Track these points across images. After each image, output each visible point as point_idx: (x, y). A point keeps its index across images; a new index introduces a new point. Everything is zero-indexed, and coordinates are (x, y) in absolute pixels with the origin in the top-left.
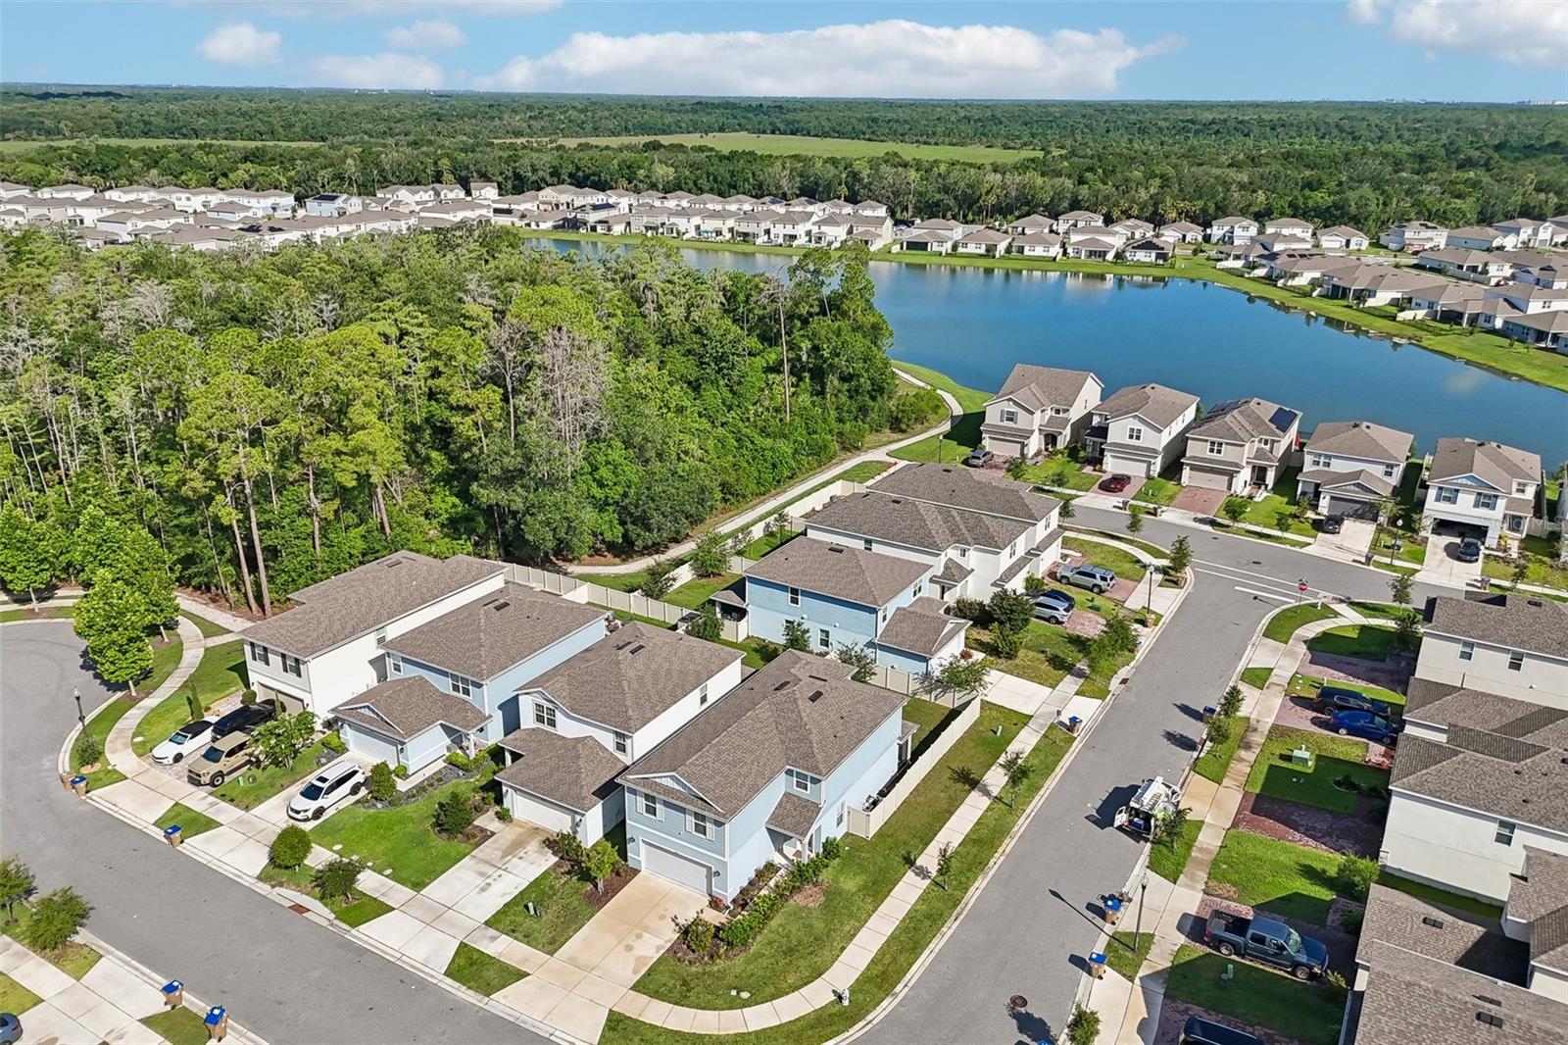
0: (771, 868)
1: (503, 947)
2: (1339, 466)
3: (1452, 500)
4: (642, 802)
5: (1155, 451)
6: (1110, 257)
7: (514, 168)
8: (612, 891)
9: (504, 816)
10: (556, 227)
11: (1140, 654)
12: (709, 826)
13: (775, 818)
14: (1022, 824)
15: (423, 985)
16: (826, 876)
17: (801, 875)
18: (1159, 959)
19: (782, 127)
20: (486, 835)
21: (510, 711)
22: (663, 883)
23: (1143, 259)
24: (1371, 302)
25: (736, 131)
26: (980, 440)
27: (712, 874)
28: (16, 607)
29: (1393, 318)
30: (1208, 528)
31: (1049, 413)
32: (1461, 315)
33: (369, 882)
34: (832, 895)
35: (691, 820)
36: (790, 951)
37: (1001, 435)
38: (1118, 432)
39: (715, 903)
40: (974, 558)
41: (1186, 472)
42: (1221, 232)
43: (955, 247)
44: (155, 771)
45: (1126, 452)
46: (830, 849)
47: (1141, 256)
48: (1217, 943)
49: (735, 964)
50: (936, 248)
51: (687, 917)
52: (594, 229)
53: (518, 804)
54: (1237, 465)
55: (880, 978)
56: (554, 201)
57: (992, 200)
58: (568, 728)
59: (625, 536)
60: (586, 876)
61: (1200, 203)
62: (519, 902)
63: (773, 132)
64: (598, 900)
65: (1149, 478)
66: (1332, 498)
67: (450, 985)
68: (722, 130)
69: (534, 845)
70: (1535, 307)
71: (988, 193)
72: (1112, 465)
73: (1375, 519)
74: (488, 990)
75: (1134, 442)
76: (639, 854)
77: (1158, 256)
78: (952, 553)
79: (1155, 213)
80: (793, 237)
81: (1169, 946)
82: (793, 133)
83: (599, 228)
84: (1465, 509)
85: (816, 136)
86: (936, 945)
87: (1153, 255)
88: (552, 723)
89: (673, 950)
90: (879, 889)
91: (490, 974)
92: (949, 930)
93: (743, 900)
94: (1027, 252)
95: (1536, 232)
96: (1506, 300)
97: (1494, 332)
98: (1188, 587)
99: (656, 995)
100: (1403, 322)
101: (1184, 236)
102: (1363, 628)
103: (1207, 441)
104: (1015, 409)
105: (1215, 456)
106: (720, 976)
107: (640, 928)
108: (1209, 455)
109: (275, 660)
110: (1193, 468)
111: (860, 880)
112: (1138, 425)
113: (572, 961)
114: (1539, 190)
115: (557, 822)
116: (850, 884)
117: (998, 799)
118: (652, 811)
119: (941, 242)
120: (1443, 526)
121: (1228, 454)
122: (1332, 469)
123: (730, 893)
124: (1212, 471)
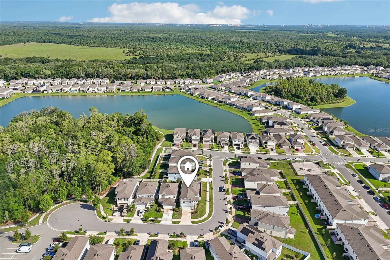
0: (195, 205)
1: (176, 220)
2: (222, 139)
3: (236, 142)
5: (198, 140)
6: (162, 90)
7: (4, 74)
9: (163, 209)
10: (32, 92)
14: (213, 194)
15: (172, 225)
16: (200, 204)
17: (198, 205)
18: (232, 202)
19: (47, 41)
20: (164, 211)
22: (186, 210)
24: (209, 99)
25: (32, 42)
26: (173, 141)
27: (191, 207)
29: (213, 102)
30: (209, 150)
31: (182, 135)
32: (222, 102)
33: (158, 219)
34: (202, 206)
35: (189, 202)
37: (176, 140)
38: (193, 137)
39: (192, 210)
41: (203, 142)
42: (177, 82)
43: (131, 90)
44: (115, 217)
45: (195, 140)
46: (199, 202)
47: (167, 90)
48: (236, 199)
49: (198, 214)
50: (127, 91)
51: (191, 212)
52: (43, 92)
53: (164, 207)
54: (210, 140)
55: (211, 211)
56: (22, 83)
58: (166, 197)
60: (177, 211)
61: (171, 74)
62: (173, 216)
63: (44, 42)
64: (181, 213)
65: (199, 143)
66: (222, 143)
67: (174, 224)
68: (28, 42)
69: (169, 211)
70: (232, 100)
71: (129, 74)
72: (193, 142)
73: (228, 145)
74: (178, 224)
75: (196, 139)
76: (183, 207)
79: (163, 76)
81: (232, 201)
82: (50, 42)
83: (45, 92)
84: (237, 143)
85: (57, 43)
86: (213, 207)
87: (169, 89)
88: (164, 197)
89: (192, 215)
90: (205, 204)
91: (177, 222)
92: (214, 205)
93: (194, 209)
94: (146, 90)
96: (228, 98)
98: (212, 160)
99: (194, 219)
100: (214, 103)
101: (171, 83)
102: (233, 162)
104: (178, 136)
105: (207, 139)
107: (187, 214)
109: (123, 200)
110: (204, 141)
112: (196, 136)
113: (183, 219)
114: (224, 67)
115: (171, 207)
116: (203, 204)
117: (209, 192)
118: (184, 202)
119: (128, 89)
120: (235, 145)
122: (221, 139)
124: (207, 141)
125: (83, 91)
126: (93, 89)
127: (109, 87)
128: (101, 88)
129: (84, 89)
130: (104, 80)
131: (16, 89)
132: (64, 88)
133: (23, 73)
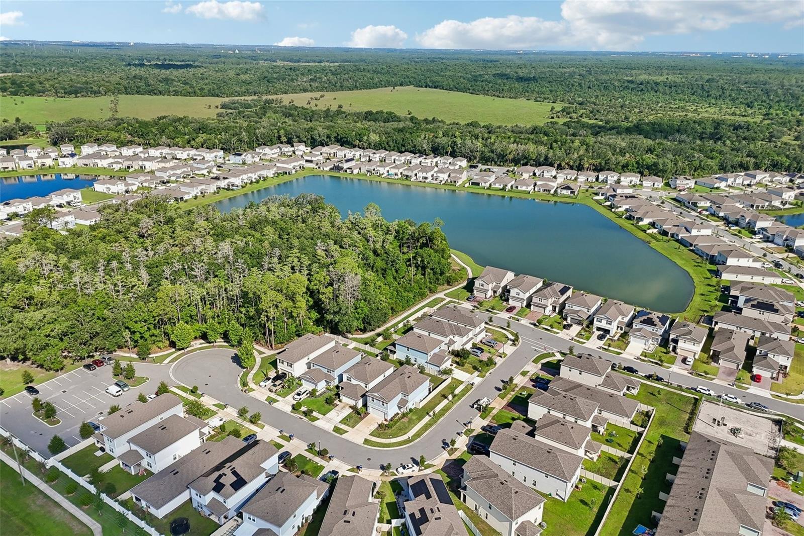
0: (398, 414)
1: (343, 427)
2: (575, 308)
3: (600, 322)
4: (371, 399)
5: (523, 299)
6: (552, 192)
8: (364, 417)
9: (340, 401)
10: (331, 169)
11: (497, 366)
12: (385, 404)
13: (399, 403)
14: (454, 407)
15: (329, 433)
16: (409, 416)
17: (404, 415)
18: (475, 434)
19: (430, 84)
20: (337, 405)
21: (341, 377)
22: (375, 416)
23: (565, 193)
24: (641, 223)
25: (408, 85)
26: (473, 291)
27: (385, 414)
28: (208, 345)
29: (645, 231)
30: (532, 326)
31: (494, 284)
33: (315, 414)
34: (410, 419)
35: (381, 403)
36: (400, 429)
37: (479, 291)
38: (513, 292)
39: (386, 420)
40: (457, 338)
41: (532, 306)
42: (603, 178)
43: (490, 185)
44: (261, 388)
45: (515, 298)
46: (411, 410)
47: (565, 192)
48: (486, 431)
49: (390, 431)
50: (483, 184)
51: (380, 422)
52: (346, 171)
53: (342, 398)
54: (546, 306)
55: (418, 435)
56: (329, 152)
57: (511, 157)
58: (354, 382)
59: (364, 327)
60: (359, 414)
62: (346, 418)
63: (426, 87)
64: (362, 419)
65: (522, 307)
66: (571, 318)
67: (333, 433)
68: (401, 85)
69: (347, 407)
70: (694, 232)
71: (510, 154)
72: (512, 303)
73: (582, 325)
74: (341, 434)
75: (518, 296)
76: (370, 410)
77: (572, 192)
78: (451, 337)
79: (580, 164)
80: (426, 178)
81: (478, 431)
82: (435, 88)
83: (348, 170)
84: (604, 324)
85: (446, 89)
86: (430, 430)
87: (569, 191)
88: (350, 381)
89: (377, 428)
90: (420, 419)
91: (341, 431)
92: (434, 426)
93: (391, 420)
94: (519, 188)
95: (735, 180)
96: (685, 228)
97: (677, 241)
98: (518, 346)
99: (374, 436)
100: (648, 234)
101: (588, 179)
102: (557, 360)
103: (538, 298)
104: (483, 283)
106: (386, 433)
107: (369, 425)
108: (539, 302)
109: (285, 364)
110: (534, 305)
111: (416, 417)
112: (519, 291)
113: (357, 429)
115: (352, 403)
116: (414, 418)
117: (450, 402)
118: (373, 401)
119: (485, 183)
120: (599, 329)
121: (544, 302)
122: (573, 309)
123: (389, 418)
124: (539, 307)
125: (407, 176)
126: (425, 175)
127: (453, 175)
128: (439, 175)
129: (409, 174)
130: (457, 161)
131: (311, 161)
132: (378, 168)
133: (339, 137)
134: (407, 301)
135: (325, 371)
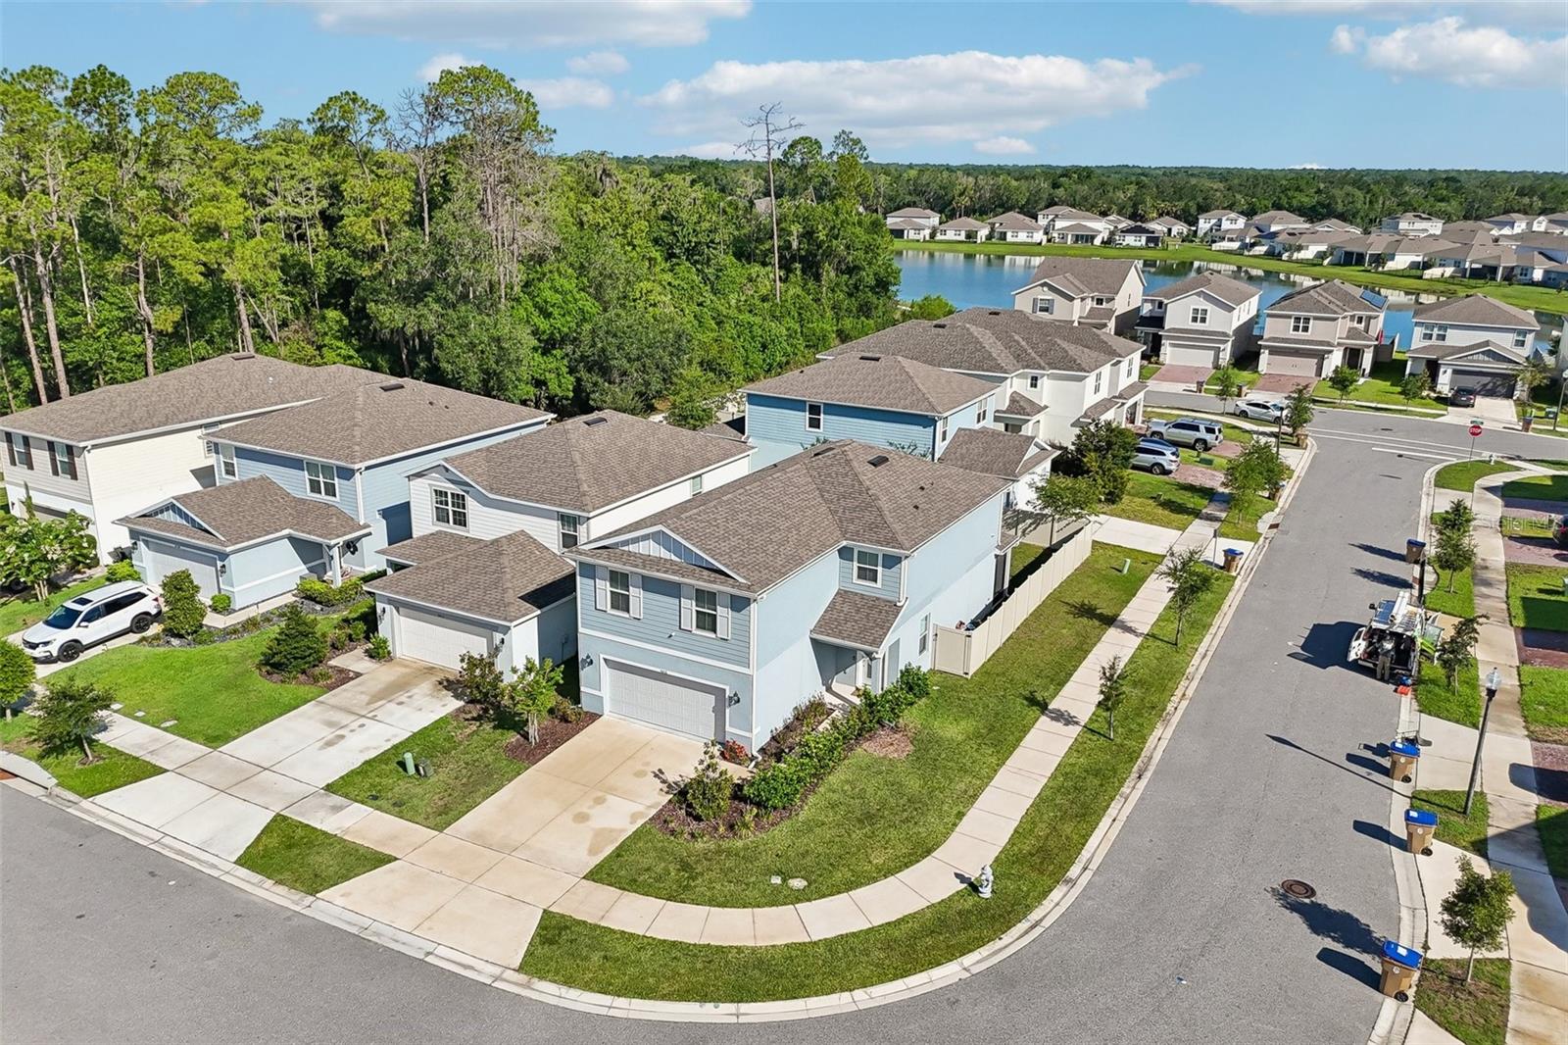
0: (816, 709)
1: (355, 822)
2: (1456, 338)
4: (604, 588)
5: (1225, 334)
6: (1097, 241)
8: (550, 742)
9: (378, 654)
12: (723, 613)
13: (824, 624)
14: (1198, 665)
15: (190, 880)
16: (909, 719)
17: (874, 714)
20: (345, 677)
21: (398, 519)
22: (641, 730)
23: (1133, 243)
24: (1390, 265)
27: (725, 701)
29: (1419, 277)
31: (1090, 304)
32: (1493, 270)
35: (690, 607)
36: (868, 818)
38: (1178, 315)
39: (731, 752)
40: (1050, 390)
41: (1264, 357)
42: (1208, 226)
43: (933, 235)
45: (1189, 338)
46: (912, 683)
47: (1131, 240)
49: (778, 835)
50: (912, 235)
53: (400, 631)
54: (1329, 344)
57: (965, 201)
58: (486, 523)
59: (578, 388)
60: (508, 721)
61: (1180, 206)
62: (393, 759)
64: (530, 754)
65: (1217, 367)
66: (1455, 372)
67: (247, 881)
69: (426, 686)
71: (961, 195)
72: (1171, 356)
73: (1509, 395)
74: (314, 883)
75: (1198, 326)
76: (600, 686)
77: (1149, 240)
78: (1017, 384)
81: (1516, 807)
87: (1144, 239)
88: (461, 520)
89: (661, 819)
90: (1002, 739)
91: (322, 860)
92: (1132, 793)
93: (777, 748)
94: (1009, 238)
95: (1530, 225)
96: (1541, 253)
97: (1533, 284)
98: (1313, 449)
99: (632, 885)
100: (1431, 280)
101: (1170, 230)
102: (1554, 477)
103: (1290, 317)
104: (1050, 296)
105: (1300, 334)
106: (749, 856)
107: (600, 791)
108: (1292, 335)
109: (40, 457)
110: (1274, 351)
111: (967, 725)
112: (1202, 305)
113: (479, 838)
116: (952, 730)
117: (1151, 636)
118: (621, 603)
119: (919, 229)
121: (1317, 331)
122: (1448, 342)
123: (757, 737)
124: (1296, 353)
134: (764, 346)
135: (295, 484)
